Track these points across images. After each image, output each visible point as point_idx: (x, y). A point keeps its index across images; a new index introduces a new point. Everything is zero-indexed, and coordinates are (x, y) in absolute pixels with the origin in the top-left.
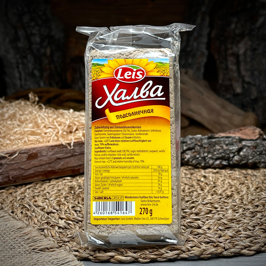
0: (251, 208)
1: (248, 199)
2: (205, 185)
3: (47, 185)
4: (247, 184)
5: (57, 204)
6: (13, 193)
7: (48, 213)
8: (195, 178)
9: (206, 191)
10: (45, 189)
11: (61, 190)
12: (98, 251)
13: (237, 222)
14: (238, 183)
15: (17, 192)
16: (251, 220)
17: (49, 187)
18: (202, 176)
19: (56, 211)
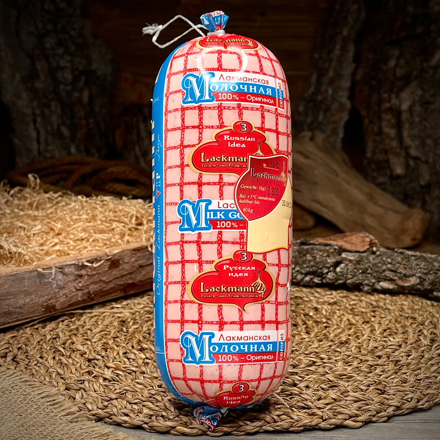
0: (371, 359)
1: (368, 346)
2: (314, 324)
3: (89, 317)
5: (103, 347)
6: (40, 328)
8: (302, 312)
9: (313, 334)
10: (85, 322)
11: (108, 326)
12: (155, 417)
13: (347, 378)
14: (361, 321)
15: (46, 326)
16: (366, 376)
17: (90, 320)
18: (313, 307)
19: (101, 358)
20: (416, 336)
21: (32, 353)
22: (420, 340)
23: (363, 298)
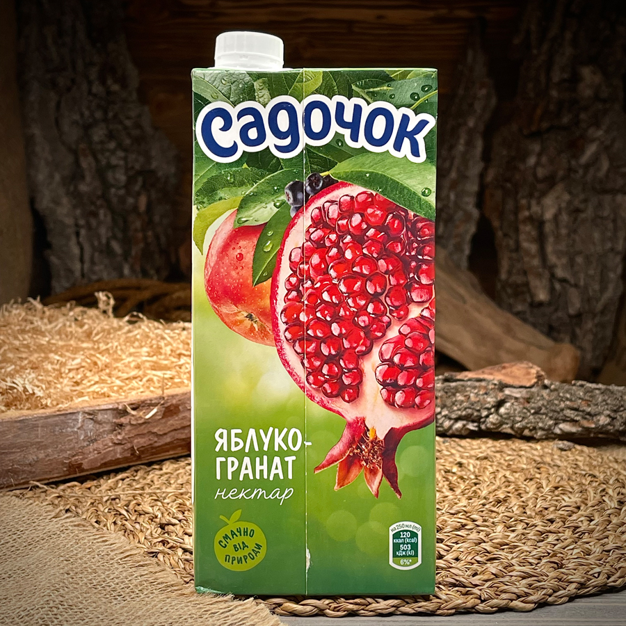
0: (541, 523)
1: (535, 506)
2: (459, 480)
3: (157, 475)
4: (538, 480)
6: (93, 488)
7: (162, 526)
8: (442, 467)
9: (458, 491)
10: (152, 481)
11: (184, 485)
13: (509, 548)
14: (522, 479)
15: (100, 486)
16: (536, 546)
18: (456, 462)
19: (177, 522)
20: (598, 497)
21: (84, 517)
22: (604, 501)
23: (523, 453)
